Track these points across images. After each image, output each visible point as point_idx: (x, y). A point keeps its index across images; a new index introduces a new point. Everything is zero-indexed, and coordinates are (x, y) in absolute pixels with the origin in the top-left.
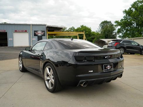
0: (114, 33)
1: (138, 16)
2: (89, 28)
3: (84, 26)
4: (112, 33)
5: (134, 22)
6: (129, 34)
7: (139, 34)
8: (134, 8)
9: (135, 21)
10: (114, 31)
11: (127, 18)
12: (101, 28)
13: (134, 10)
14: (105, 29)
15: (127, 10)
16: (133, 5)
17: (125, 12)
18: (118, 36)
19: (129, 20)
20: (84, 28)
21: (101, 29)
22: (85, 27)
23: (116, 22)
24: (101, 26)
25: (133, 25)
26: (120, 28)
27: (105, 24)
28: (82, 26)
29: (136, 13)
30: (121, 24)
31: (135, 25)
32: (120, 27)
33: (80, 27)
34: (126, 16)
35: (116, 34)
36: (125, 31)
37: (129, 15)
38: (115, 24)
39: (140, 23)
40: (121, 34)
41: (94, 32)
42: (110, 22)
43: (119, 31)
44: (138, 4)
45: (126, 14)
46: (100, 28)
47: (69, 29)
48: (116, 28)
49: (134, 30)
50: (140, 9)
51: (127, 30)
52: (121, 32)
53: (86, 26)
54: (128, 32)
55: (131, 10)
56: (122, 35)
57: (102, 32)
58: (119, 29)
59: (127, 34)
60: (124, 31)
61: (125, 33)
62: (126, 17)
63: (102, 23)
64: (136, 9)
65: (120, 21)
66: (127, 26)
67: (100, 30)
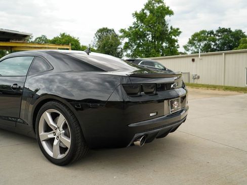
0: (120, 50)
1: (155, 23)
2: (76, 39)
3: (67, 34)
4: (116, 49)
5: (148, 33)
6: (142, 52)
7: (156, 52)
8: (148, 9)
9: (150, 31)
10: (119, 47)
11: (138, 26)
12: (97, 39)
13: (148, 13)
14: (104, 42)
15: (138, 12)
16: (147, 4)
17: (136, 15)
18: (125, 54)
19: (141, 30)
20: (67, 39)
21: (98, 41)
22: (69, 36)
23: (122, 31)
24: (98, 37)
25: (148, 37)
26: (128, 41)
27: (104, 33)
28: (63, 35)
29: (151, 19)
30: (130, 34)
31: (150, 37)
32: (128, 39)
33: (60, 37)
34: (137, 21)
35: (122, 51)
36: (135, 47)
37: (142, 21)
38: (120, 34)
39: (158, 34)
40: (129, 52)
41: (84, 46)
42: (113, 30)
43: (127, 46)
44: (154, 4)
45: (137, 19)
46: (95, 40)
47: (36, 40)
48: (122, 42)
49: (148, 46)
50: (157, 12)
51: (139, 46)
52: (130, 49)
53: (71, 35)
54: (140, 48)
55: (144, 13)
56: (131, 54)
57: (99, 47)
58: (126, 43)
59: (139, 52)
60: (133, 47)
61: (135, 50)
62: (137, 24)
63: (98, 31)
64: (151, 12)
65: (127, 30)
66: (138, 39)
67: (96, 43)
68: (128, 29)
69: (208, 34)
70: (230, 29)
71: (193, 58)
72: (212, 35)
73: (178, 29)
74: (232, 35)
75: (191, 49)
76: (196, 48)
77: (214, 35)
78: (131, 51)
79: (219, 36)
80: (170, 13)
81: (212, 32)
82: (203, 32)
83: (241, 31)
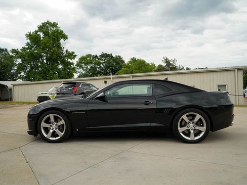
16: (41, 27)
17: (29, 36)
23: (14, 51)
26: (21, 62)
29: (48, 41)
32: (21, 60)
34: (31, 43)
36: (29, 68)
42: (6, 50)
44: (48, 27)
52: (23, 70)
55: (38, 35)
56: (25, 75)
58: (19, 64)
59: (35, 73)
60: (27, 69)
64: (46, 34)
65: (20, 51)
68: (21, 49)
69: (93, 58)
70: (111, 54)
71: (106, 80)
72: (96, 59)
73: (73, 53)
74: (113, 60)
75: (79, 71)
76: (84, 70)
77: (99, 59)
78: (25, 73)
79: (102, 60)
80: (65, 37)
81: (96, 57)
82: (89, 56)
83: (120, 57)
